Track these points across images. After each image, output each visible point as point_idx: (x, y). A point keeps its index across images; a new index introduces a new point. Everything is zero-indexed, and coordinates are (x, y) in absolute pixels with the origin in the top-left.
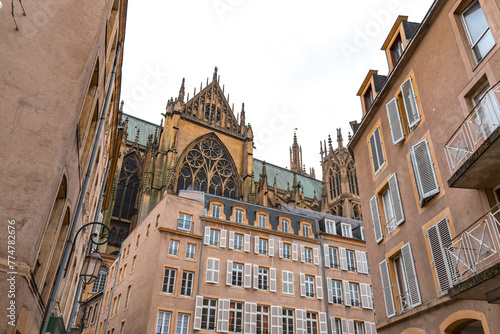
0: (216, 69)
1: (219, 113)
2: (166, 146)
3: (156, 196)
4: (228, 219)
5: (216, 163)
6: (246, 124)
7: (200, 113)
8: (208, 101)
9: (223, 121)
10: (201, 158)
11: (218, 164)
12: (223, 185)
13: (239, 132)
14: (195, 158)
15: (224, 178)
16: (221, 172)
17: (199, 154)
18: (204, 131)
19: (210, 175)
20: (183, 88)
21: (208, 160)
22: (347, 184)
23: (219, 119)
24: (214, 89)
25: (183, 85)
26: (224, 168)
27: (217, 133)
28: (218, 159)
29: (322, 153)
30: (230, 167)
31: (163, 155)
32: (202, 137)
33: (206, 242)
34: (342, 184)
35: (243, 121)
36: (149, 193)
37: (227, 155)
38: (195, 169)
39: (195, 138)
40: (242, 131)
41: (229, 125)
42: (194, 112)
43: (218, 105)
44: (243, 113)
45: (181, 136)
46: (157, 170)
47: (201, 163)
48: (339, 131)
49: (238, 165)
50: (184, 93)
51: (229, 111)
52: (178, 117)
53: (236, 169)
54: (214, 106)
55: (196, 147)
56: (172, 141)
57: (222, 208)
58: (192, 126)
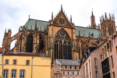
0: (62, 6)
1: (64, 20)
2: (50, 35)
3: (49, 50)
4: (66, 69)
5: (64, 38)
6: (72, 23)
7: (58, 22)
8: (60, 18)
9: (65, 23)
10: (60, 37)
11: (65, 37)
12: (67, 44)
13: (70, 26)
14: (58, 37)
15: (67, 42)
16: (66, 40)
17: (59, 36)
18: (60, 28)
19: (63, 41)
20: (52, 15)
21: (62, 37)
22: (108, 33)
23: (64, 22)
24: (62, 13)
25: (52, 14)
26: (67, 38)
27: (64, 28)
28: (65, 36)
29: (100, 21)
30: (68, 38)
31: (49, 38)
32: (60, 30)
33: (62, 74)
34: (107, 33)
35: (71, 22)
36: (47, 50)
37: (67, 34)
38: (58, 41)
39: (58, 31)
40: (71, 25)
41: (67, 24)
42: (57, 22)
43: (63, 18)
44: (71, 19)
45: (54, 31)
46: (49, 43)
47: (60, 38)
48: (106, 13)
49: (71, 37)
50: (53, 17)
51: (67, 19)
52: (52, 26)
53: (70, 38)
54: (62, 19)
55: (58, 34)
56: (51, 34)
57: (65, 67)
58: (56, 27)
